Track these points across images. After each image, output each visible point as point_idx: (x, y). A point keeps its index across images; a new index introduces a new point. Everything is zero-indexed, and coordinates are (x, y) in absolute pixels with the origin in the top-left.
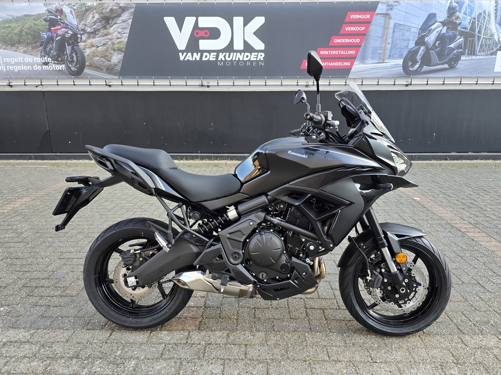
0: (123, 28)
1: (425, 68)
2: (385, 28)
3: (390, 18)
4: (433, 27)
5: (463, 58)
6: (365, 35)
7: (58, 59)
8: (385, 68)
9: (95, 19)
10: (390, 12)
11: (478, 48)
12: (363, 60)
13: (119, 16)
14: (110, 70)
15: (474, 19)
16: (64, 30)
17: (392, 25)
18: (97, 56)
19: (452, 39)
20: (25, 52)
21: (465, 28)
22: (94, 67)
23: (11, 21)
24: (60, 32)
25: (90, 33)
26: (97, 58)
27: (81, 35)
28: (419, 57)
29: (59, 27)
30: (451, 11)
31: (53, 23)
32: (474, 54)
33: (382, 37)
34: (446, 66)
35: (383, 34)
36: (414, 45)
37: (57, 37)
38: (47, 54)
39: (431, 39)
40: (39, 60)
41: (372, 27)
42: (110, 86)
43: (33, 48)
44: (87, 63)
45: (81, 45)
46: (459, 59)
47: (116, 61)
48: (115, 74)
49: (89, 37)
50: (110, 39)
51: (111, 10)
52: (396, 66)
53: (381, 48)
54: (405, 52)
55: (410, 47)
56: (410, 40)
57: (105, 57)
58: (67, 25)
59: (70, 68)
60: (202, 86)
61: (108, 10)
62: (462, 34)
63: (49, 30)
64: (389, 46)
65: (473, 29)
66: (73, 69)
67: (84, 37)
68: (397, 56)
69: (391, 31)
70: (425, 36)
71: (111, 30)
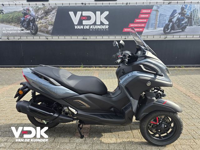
0: (53, 16)
1: (172, 31)
2: (156, 15)
3: (158, 12)
4: (175, 15)
5: (187, 27)
6: (148, 18)
7: (27, 28)
8: (156, 31)
9: (42, 13)
10: (158, 9)
11: (193, 23)
12: (148, 28)
13: (52, 11)
14: (48, 32)
15: (192, 12)
16: (30, 17)
17: (159, 14)
18: (42, 27)
19: (183, 20)
20: (14, 26)
21: (188, 15)
22: (41, 31)
23: (9, 13)
24: (28, 18)
25: (40, 18)
26: (43, 28)
27: (36, 19)
28: (170, 27)
29: (28, 16)
30: (183, 9)
31: (25, 14)
32: (192, 26)
33: (155, 19)
34: (181, 30)
35: (155, 18)
36: (168, 22)
37: (27, 19)
38: (23, 26)
39: (174, 20)
40: (20, 29)
41: (151, 15)
42: (47, 39)
43: (17, 24)
44: (39, 30)
45: (37, 23)
46: (186, 28)
47: (50, 29)
48: (50, 34)
49: (39, 20)
50: (48, 21)
51: (48, 9)
52: (161, 30)
53: (154, 23)
54: (164, 25)
55: (166, 23)
56: (166, 20)
57: (46, 27)
58: (31, 15)
59: (32, 32)
60: (84, 38)
61: (47, 9)
62: (187, 18)
63: (24, 17)
64: (158, 23)
65: (191, 16)
66: (33, 32)
67: (38, 20)
68: (161, 26)
69: (159, 17)
70: (172, 18)
71: (48, 17)
